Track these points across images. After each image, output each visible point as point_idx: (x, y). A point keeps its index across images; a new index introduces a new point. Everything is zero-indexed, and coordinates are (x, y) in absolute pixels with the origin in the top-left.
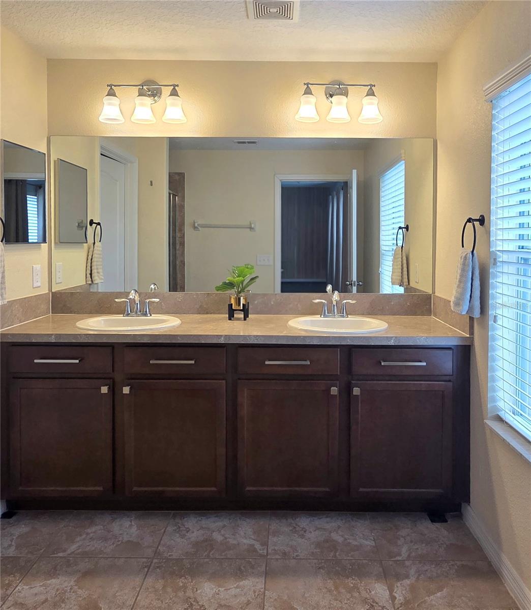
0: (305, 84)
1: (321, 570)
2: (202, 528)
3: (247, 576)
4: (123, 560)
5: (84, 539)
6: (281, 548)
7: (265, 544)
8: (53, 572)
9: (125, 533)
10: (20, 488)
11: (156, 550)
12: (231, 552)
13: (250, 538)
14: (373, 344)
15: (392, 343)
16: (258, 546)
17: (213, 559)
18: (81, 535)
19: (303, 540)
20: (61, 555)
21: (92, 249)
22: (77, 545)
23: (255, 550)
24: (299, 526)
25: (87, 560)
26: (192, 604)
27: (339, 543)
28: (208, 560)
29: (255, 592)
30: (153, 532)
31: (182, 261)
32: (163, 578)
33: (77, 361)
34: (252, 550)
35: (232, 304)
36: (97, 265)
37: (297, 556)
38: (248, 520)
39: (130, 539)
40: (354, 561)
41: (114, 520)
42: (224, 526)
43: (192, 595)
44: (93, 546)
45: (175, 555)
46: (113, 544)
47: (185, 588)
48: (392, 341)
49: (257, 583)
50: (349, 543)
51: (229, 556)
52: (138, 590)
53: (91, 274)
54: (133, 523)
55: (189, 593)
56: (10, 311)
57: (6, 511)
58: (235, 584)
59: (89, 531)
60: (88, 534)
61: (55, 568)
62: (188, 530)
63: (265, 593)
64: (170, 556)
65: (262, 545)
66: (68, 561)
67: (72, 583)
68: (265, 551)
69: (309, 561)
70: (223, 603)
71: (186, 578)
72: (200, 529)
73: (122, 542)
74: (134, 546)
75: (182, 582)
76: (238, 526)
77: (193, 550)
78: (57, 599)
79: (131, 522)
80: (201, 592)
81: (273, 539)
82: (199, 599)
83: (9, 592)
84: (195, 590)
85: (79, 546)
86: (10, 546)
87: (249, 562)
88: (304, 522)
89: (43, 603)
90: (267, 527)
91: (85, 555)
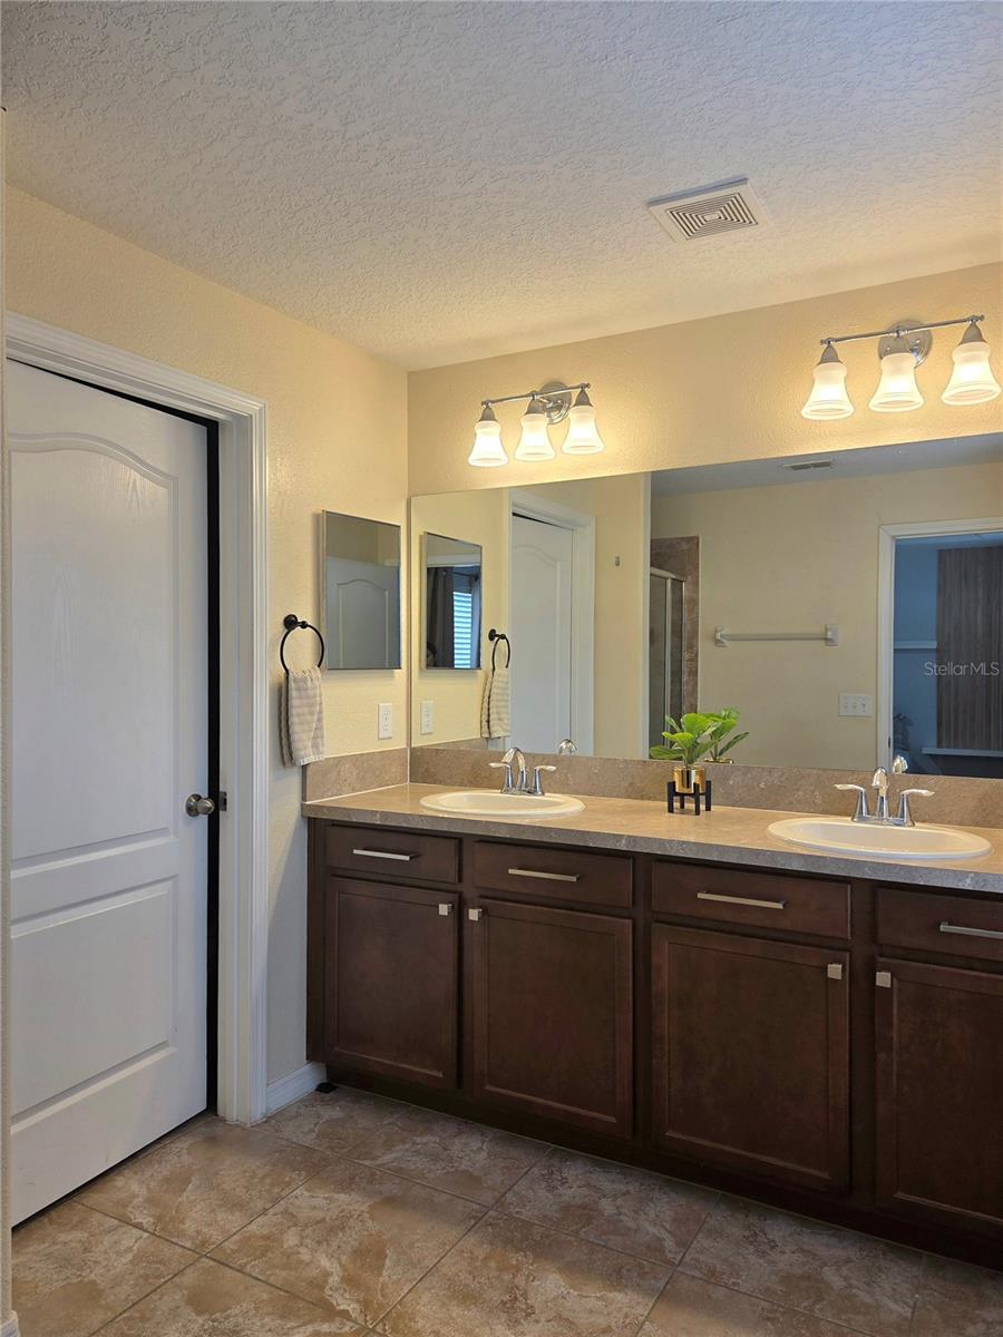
0: (822, 342)
1: (769, 1324)
2: (588, 1185)
3: (626, 1286)
4: (445, 1197)
5: (407, 1150)
6: (710, 1261)
7: (684, 1245)
8: (346, 1185)
9: (467, 1158)
10: (336, 1049)
11: (501, 1197)
12: (619, 1238)
13: (663, 1226)
14: (922, 883)
15: (967, 885)
16: (669, 1244)
17: (582, 1240)
18: (405, 1143)
19: (761, 1261)
20: (367, 1163)
21: (490, 679)
22: (393, 1155)
23: (661, 1250)
24: (765, 1234)
25: (397, 1181)
26: (516, 1299)
27: (832, 1288)
28: (573, 1239)
29: (626, 1316)
30: (508, 1168)
31: (692, 705)
32: (491, 1244)
33: (407, 858)
34: (656, 1247)
35: (674, 783)
36: (498, 707)
37: (734, 1284)
38: (673, 1195)
39: (471, 1170)
40: (846, 1330)
41: (459, 1133)
42: (627, 1193)
43: (523, 1284)
44: (414, 1164)
45: (526, 1214)
46: (444, 1169)
47: (518, 1269)
48: (968, 881)
49: (638, 1303)
50: (855, 1295)
51: (610, 1245)
52: (448, 1248)
53: (488, 722)
54: (484, 1147)
55: (520, 1281)
56: (336, 773)
57: (325, 1081)
58: (600, 1291)
59: (418, 1140)
60: (414, 1143)
61: (352, 1179)
62: (564, 1181)
63: (643, 1324)
64: (517, 1212)
65: (679, 1244)
66: (373, 1174)
67: (365, 1208)
68: (679, 1257)
69: (755, 1300)
70: (566, 1314)
71: (525, 1256)
72: (584, 1186)
73: (457, 1170)
74: (471, 1180)
75: (517, 1260)
76: (651, 1200)
77: (557, 1215)
78: (337, 1223)
79: (483, 1143)
80: (540, 1285)
81: (703, 1241)
82: (531, 1294)
83: (283, 1194)
84: (531, 1278)
85: (396, 1159)
86: (311, 1131)
87: (641, 1266)
88: (780, 1230)
89: (318, 1222)
90: (703, 1217)
91: (399, 1173)
